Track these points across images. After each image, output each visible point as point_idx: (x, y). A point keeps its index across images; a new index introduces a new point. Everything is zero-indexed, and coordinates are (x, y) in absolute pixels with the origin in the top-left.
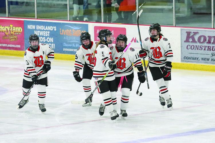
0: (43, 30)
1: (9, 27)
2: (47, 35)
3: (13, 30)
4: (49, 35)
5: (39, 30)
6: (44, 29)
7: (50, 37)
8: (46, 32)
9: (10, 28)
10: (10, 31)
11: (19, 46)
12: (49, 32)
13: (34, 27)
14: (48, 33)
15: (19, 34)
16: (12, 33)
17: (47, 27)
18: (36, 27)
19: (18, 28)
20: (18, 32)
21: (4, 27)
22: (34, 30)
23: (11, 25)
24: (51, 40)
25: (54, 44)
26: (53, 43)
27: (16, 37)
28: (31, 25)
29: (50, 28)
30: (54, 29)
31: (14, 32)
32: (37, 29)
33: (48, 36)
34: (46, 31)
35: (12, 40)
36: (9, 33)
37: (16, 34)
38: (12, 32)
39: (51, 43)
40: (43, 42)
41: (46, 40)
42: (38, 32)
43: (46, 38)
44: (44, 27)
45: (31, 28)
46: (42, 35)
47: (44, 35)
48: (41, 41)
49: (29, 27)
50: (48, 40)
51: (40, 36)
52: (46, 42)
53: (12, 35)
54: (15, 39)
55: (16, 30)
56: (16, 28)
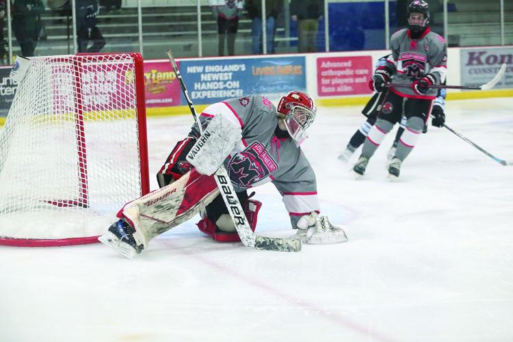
0: (220, 72)
2: (226, 79)
3: (158, 77)
4: (230, 78)
5: (211, 72)
6: (222, 70)
7: (232, 80)
8: (226, 74)
9: (151, 75)
10: (151, 79)
11: (170, 100)
12: (230, 74)
13: (200, 69)
14: (228, 76)
16: (154, 82)
17: (226, 67)
18: (204, 69)
19: (167, 73)
20: (167, 79)
22: (200, 74)
23: (154, 69)
24: (236, 84)
25: (241, 91)
26: (240, 88)
27: (162, 87)
28: (194, 67)
29: (235, 68)
30: (240, 68)
31: (160, 81)
32: (207, 71)
33: (228, 80)
34: (224, 72)
35: (154, 92)
36: (150, 83)
37: (163, 82)
38: (156, 79)
39: (236, 89)
40: (219, 89)
41: (225, 86)
42: (209, 75)
43: (225, 82)
44: (221, 67)
45: (195, 72)
46: (217, 79)
47: (221, 79)
48: (215, 88)
49: (191, 70)
50: (230, 85)
51: (212, 81)
52: (225, 89)
53: (155, 84)
54: (162, 90)
55: (164, 77)
56: (164, 74)
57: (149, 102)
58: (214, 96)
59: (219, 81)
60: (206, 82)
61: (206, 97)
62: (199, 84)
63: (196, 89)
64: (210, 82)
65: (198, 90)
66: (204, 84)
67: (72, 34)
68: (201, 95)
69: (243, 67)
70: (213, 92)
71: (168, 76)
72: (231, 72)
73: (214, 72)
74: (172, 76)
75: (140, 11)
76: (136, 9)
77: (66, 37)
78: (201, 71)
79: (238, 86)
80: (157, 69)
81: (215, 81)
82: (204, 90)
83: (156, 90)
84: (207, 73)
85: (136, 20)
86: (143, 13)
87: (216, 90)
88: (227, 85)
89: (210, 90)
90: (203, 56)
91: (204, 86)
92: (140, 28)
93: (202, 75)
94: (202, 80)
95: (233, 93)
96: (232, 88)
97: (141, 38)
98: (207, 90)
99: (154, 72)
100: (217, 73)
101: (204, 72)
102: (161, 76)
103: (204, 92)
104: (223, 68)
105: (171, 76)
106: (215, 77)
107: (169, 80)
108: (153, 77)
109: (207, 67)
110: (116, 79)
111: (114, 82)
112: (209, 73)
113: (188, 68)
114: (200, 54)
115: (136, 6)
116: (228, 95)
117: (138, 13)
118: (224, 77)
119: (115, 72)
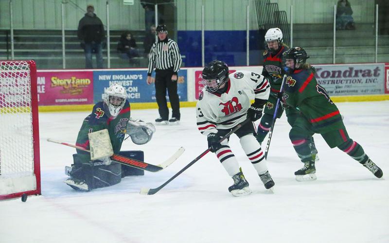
0: (123, 80)
1: (70, 80)
2: (128, 85)
3: (77, 82)
4: (131, 84)
5: (117, 80)
6: (125, 79)
7: (132, 86)
8: (128, 81)
9: (72, 81)
10: (71, 84)
11: (86, 100)
12: (131, 82)
13: (109, 77)
14: (130, 83)
15: (86, 86)
16: (74, 86)
17: (128, 76)
18: (112, 77)
19: (84, 80)
20: (84, 84)
21: (62, 80)
22: (108, 81)
23: (74, 77)
24: (136, 89)
25: (139, 94)
26: (138, 92)
27: (80, 90)
28: (104, 76)
29: (135, 77)
30: (139, 78)
31: (78, 85)
32: (114, 79)
33: (130, 86)
34: (126, 80)
35: (74, 94)
36: (70, 86)
37: (80, 86)
38: (75, 84)
39: (135, 92)
42: (115, 82)
43: (127, 87)
44: (125, 76)
45: (104, 79)
49: (101, 78)
50: (131, 89)
53: (74, 88)
54: (79, 92)
55: (81, 82)
56: (82, 80)
57: (69, 100)
67: (11, 48)
69: (141, 77)
71: (84, 82)
72: (132, 80)
73: (119, 80)
74: (88, 82)
75: (63, 33)
76: (61, 31)
77: (6, 50)
78: (110, 79)
79: (137, 91)
80: (76, 77)
83: (75, 92)
84: (114, 80)
85: (60, 40)
86: (65, 35)
88: (129, 90)
90: (111, 68)
92: (64, 46)
93: (110, 82)
95: (133, 96)
96: (133, 92)
97: (64, 53)
99: (74, 78)
100: (121, 80)
102: (79, 82)
104: (126, 77)
105: (86, 82)
108: (73, 82)
109: (113, 76)
110: (44, 83)
111: (43, 85)
112: (115, 80)
113: (100, 76)
114: (109, 66)
115: (60, 29)
116: (129, 97)
117: (61, 34)
118: (126, 83)
119: (44, 78)
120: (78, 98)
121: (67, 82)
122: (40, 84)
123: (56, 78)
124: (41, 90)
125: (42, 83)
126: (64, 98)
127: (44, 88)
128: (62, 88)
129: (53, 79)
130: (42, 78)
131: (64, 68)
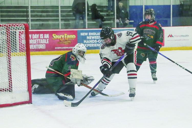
0: (95, 35)
1: (64, 36)
2: (98, 38)
3: (67, 37)
5: (91, 35)
6: (96, 35)
9: (65, 36)
10: (64, 38)
13: (86, 34)
15: (73, 39)
16: (66, 39)
17: (98, 33)
18: (88, 34)
19: (72, 36)
20: (72, 38)
21: (59, 36)
23: (66, 34)
27: (69, 42)
28: (84, 33)
31: (68, 39)
32: (89, 35)
33: (99, 39)
34: (97, 36)
35: (66, 44)
36: (64, 39)
38: (66, 38)
40: (95, 43)
41: (97, 41)
42: (90, 36)
43: (97, 40)
44: (96, 33)
45: (84, 35)
46: (94, 39)
47: (96, 38)
48: (93, 42)
49: (82, 34)
51: (92, 39)
52: (98, 43)
53: (66, 40)
54: (69, 43)
55: (70, 37)
56: (70, 36)
57: (63, 48)
58: (92, 46)
59: (95, 39)
60: (89, 40)
61: (89, 46)
62: (86, 40)
63: (84, 43)
64: (91, 40)
65: (85, 43)
66: (88, 41)
67: (29, 17)
68: (87, 45)
70: (92, 44)
71: (72, 37)
73: (93, 36)
74: (74, 37)
75: (60, 7)
76: (58, 7)
77: (26, 18)
78: (87, 35)
80: (67, 34)
81: (93, 39)
82: (88, 43)
83: (67, 43)
84: (89, 36)
85: (58, 12)
86: (61, 9)
87: (93, 43)
88: (98, 41)
89: (91, 43)
90: (88, 28)
91: (88, 42)
92: (60, 15)
93: (87, 37)
94: (87, 39)
98: (89, 43)
99: (66, 35)
100: (94, 36)
101: (88, 35)
102: (69, 37)
103: (88, 44)
104: (97, 34)
105: (73, 37)
106: (93, 38)
107: (72, 39)
108: (65, 37)
109: (89, 33)
110: (48, 38)
111: (48, 39)
112: (91, 36)
113: (81, 33)
114: (87, 27)
115: (58, 5)
116: (99, 46)
117: (59, 9)
118: (97, 37)
119: (48, 34)
120: (69, 46)
121: (62, 37)
122: (46, 38)
123: (55, 35)
124: (47, 42)
125: (47, 38)
126: (60, 47)
127: (48, 40)
128: (59, 40)
129: (53, 35)
130: (47, 34)
131: (60, 28)
